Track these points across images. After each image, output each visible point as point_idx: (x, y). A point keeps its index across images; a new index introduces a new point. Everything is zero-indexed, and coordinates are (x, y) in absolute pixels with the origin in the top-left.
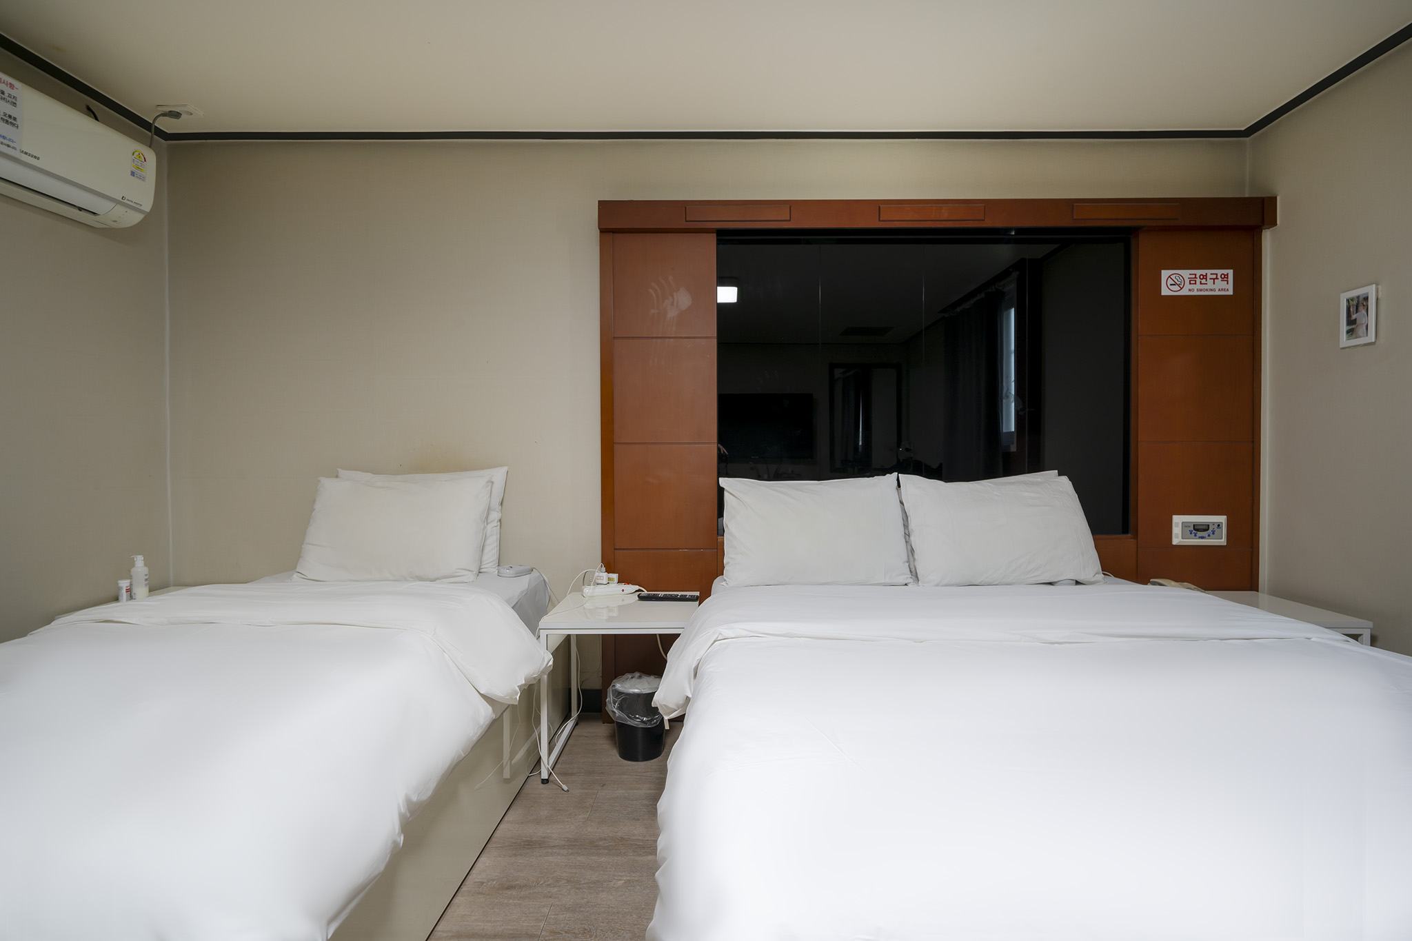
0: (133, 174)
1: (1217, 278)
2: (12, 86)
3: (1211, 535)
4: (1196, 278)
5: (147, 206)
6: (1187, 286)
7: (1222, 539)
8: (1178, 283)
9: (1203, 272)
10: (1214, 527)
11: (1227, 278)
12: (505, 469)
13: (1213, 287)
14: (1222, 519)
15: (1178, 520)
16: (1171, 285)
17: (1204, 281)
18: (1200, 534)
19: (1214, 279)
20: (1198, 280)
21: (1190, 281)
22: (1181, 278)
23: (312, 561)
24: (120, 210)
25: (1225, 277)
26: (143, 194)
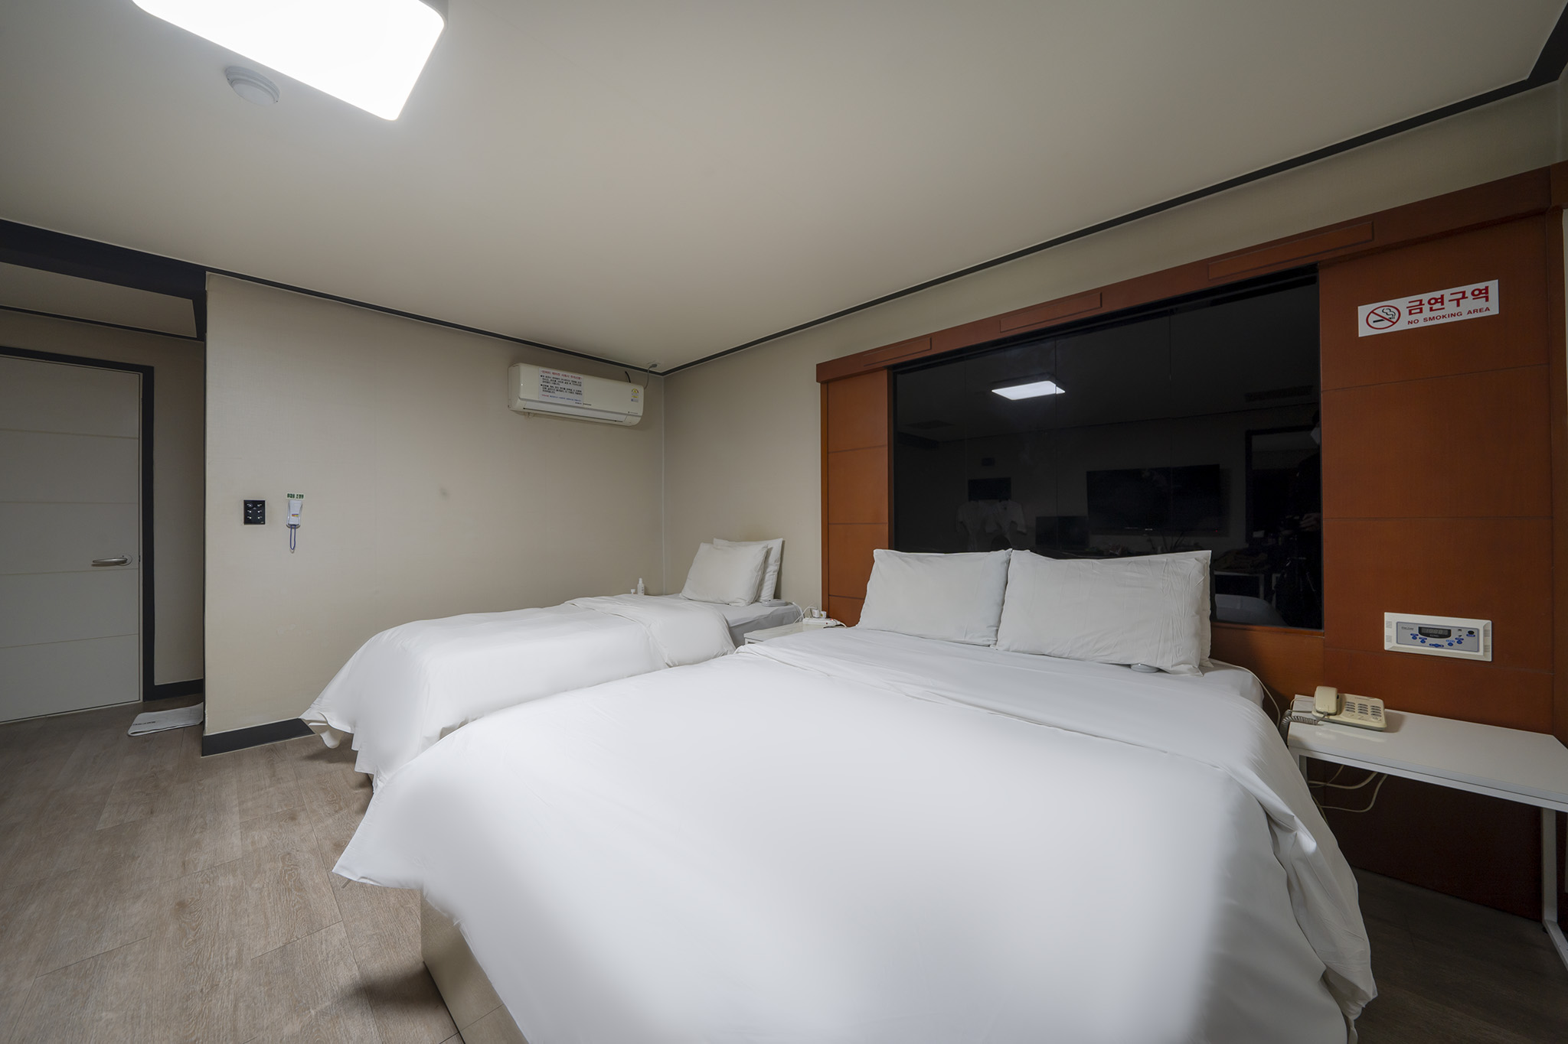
0: (632, 400)
1: (1464, 297)
2: (579, 378)
3: (1455, 644)
4: (1421, 304)
5: (640, 413)
6: (1405, 317)
7: (1478, 651)
8: (1387, 317)
9: (1437, 294)
10: (1460, 633)
11: (1487, 293)
12: (781, 540)
13: (1456, 310)
14: (1482, 625)
15: (1391, 619)
16: (1374, 322)
17: (1438, 306)
18: (1430, 640)
19: (1458, 300)
20: (1426, 307)
21: (1410, 311)
22: (1392, 309)
23: (687, 591)
24: (629, 418)
25: (1484, 293)
26: (638, 409)
